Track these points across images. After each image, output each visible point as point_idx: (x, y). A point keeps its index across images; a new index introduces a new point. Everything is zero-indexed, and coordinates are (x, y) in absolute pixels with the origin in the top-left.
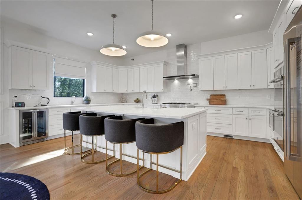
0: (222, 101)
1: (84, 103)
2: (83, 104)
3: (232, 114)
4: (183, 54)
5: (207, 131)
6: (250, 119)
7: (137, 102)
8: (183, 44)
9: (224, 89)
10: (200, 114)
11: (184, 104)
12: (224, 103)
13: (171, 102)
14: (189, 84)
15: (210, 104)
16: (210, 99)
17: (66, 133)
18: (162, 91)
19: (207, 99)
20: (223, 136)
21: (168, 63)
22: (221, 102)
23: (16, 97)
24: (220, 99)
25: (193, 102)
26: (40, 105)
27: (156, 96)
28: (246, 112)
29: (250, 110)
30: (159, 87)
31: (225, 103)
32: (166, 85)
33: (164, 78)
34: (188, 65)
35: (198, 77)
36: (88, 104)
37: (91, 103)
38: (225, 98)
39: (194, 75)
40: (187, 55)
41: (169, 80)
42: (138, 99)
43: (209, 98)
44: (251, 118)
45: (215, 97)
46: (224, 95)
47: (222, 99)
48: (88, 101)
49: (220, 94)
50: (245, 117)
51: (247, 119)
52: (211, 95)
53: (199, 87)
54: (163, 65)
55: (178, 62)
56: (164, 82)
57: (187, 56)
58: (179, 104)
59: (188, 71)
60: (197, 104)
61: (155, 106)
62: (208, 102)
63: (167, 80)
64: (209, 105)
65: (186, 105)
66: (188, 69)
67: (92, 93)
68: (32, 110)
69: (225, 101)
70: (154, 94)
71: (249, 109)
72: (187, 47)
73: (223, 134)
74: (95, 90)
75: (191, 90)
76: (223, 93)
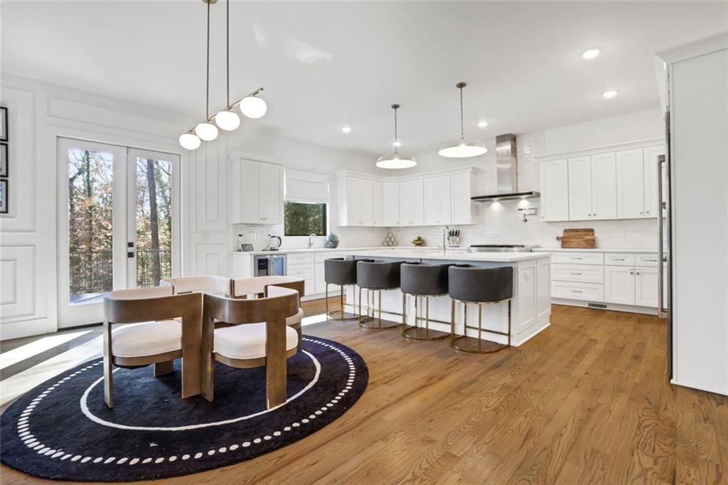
0: (587, 241)
1: (328, 245)
2: (326, 247)
3: (603, 265)
4: (508, 151)
5: (553, 296)
6: (638, 274)
7: (419, 245)
8: (510, 134)
9: (590, 218)
10: (538, 261)
11: (512, 247)
12: (592, 244)
13: (485, 244)
14: (521, 210)
15: (563, 247)
16: (563, 238)
17: (328, 291)
18: (470, 223)
19: (558, 239)
20: (587, 306)
21: (479, 169)
22: (584, 243)
23: (240, 235)
24: (582, 238)
25: (528, 243)
26: (269, 248)
27: (456, 232)
28: (629, 260)
29: (638, 257)
30: (462, 215)
31: (594, 245)
32: (476, 212)
33: (472, 198)
34: (519, 174)
35: (538, 195)
36: (335, 247)
37: (338, 246)
38: (593, 235)
39: (531, 193)
40: (518, 154)
41: (482, 201)
42: (419, 239)
43: (561, 235)
44: (640, 272)
45: (573, 234)
46: (592, 231)
47: (588, 237)
48: (334, 243)
49: (583, 227)
50: (629, 269)
51: (632, 273)
52: (565, 231)
53: (542, 213)
54: (469, 174)
55: (500, 162)
56: (472, 206)
57: (518, 156)
58: (502, 246)
59: (519, 184)
60: (538, 247)
61: (457, 251)
62: (559, 243)
63: (478, 203)
64: (561, 249)
65: (515, 249)
66: (519, 181)
67: (339, 227)
68: (268, 257)
69: (594, 240)
70: (451, 229)
71: (637, 255)
72: (517, 140)
73: (587, 301)
74: (344, 223)
75: (526, 220)
76: (589, 226)
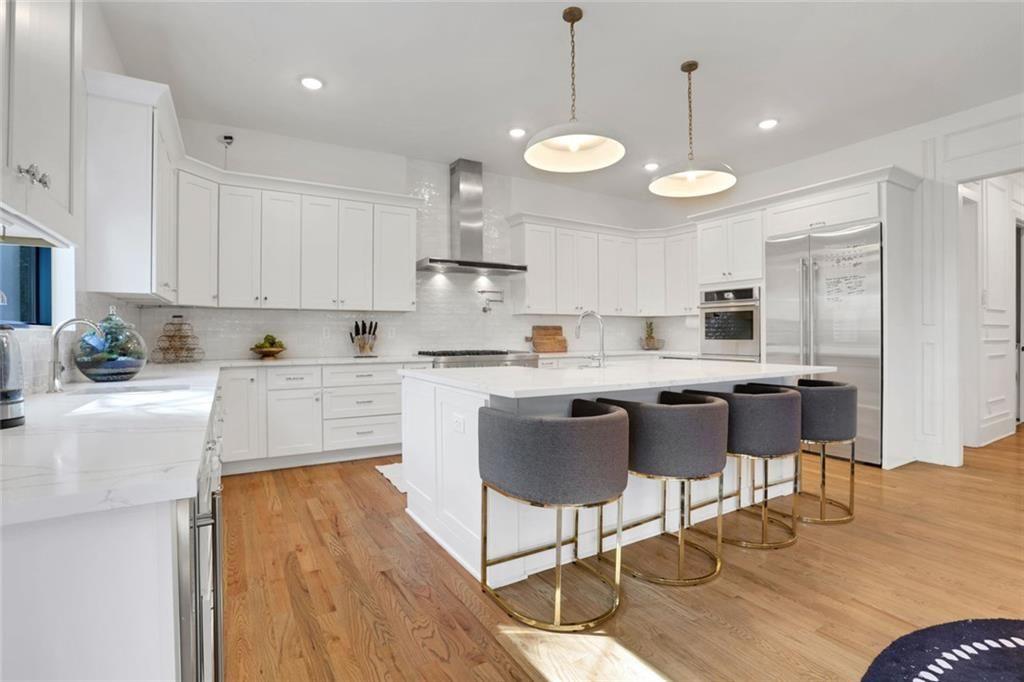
14: (483, 292)
15: (536, 351)
16: (533, 338)
19: (527, 339)
24: (554, 339)
27: (371, 327)
38: (562, 335)
39: (524, 268)
43: (530, 335)
45: (542, 333)
46: (559, 328)
52: (535, 328)
54: (415, 211)
69: (565, 342)
